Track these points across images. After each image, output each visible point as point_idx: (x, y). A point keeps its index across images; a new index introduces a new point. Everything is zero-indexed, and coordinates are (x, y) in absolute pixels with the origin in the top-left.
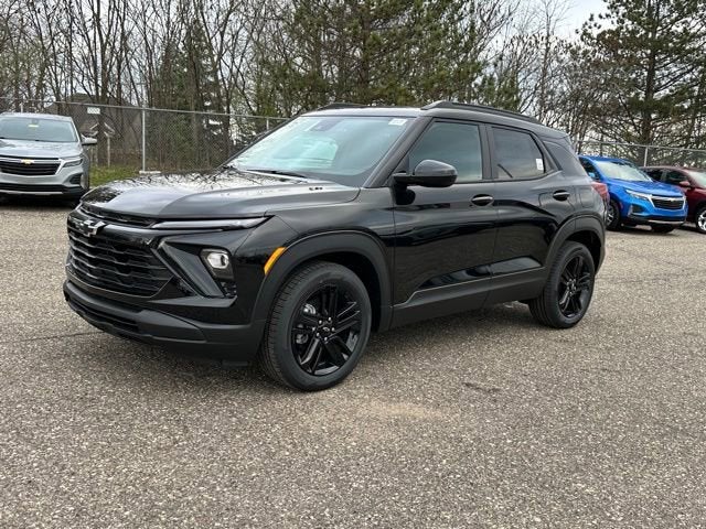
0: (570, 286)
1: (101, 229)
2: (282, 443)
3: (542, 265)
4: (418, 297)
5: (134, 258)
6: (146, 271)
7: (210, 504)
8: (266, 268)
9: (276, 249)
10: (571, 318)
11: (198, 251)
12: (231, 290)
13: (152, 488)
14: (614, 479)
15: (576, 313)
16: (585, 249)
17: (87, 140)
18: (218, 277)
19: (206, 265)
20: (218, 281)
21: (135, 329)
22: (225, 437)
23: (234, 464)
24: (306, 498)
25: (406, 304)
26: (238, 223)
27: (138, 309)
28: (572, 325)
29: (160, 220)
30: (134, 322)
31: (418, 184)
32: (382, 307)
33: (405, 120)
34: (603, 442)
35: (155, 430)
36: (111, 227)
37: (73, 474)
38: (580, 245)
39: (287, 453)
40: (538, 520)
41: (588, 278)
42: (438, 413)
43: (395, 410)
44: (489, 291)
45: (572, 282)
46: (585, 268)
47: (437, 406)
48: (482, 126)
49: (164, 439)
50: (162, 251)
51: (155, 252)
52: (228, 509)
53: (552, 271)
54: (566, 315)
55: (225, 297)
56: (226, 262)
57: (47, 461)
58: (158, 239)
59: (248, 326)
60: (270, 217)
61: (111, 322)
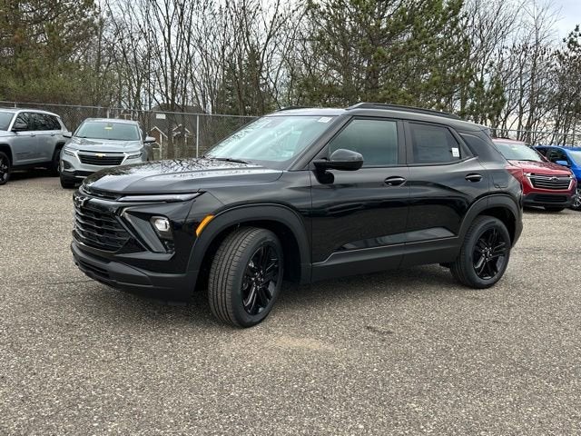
0: (486, 253)
1: (86, 202)
2: (196, 362)
3: (456, 235)
4: (335, 257)
5: (107, 223)
6: (113, 233)
7: (118, 400)
8: (198, 231)
9: (205, 217)
10: (488, 279)
11: (148, 217)
12: (171, 247)
13: (84, 387)
14: (445, 403)
15: (493, 276)
16: (499, 222)
17: (148, 138)
18: (162, 237)
19: (154, 228)
20: (162, 240)
21: (107, 276)
22: (155, 356)
23: (151, 375)
24: (190, 400)
25: (324, 263)
26: (178, 197)
27: (108, 261)
28: (488, 286)
29: (124, 195)
30: (105, 271)
31: (333, 168)
32: (302, 264)
33: (330, 118)
34: (454, 376)
35: (107, 348)
36: (94, 200)
37: (35, 374)
38: (493, 219)
39: (195, 369)
40: (361, 426)
41: (504, 247)
42: (331, 348)
43: (297, 343)
44: (403, 255)
45: (488, 250)
46: (500, 237)
47: (333, 342)
48: (400, 122)
49: (111, 355)
50: (123, 219)
51: (119, 219)
52: (129, 404)
53: (466, 240)
54: (481, 277)
55: (167, 253)
56: (168, 227)
57: (22, 364)
58: (121, 208)
59: (184, 275)
60: (204, 192)
61: (92, 270)
